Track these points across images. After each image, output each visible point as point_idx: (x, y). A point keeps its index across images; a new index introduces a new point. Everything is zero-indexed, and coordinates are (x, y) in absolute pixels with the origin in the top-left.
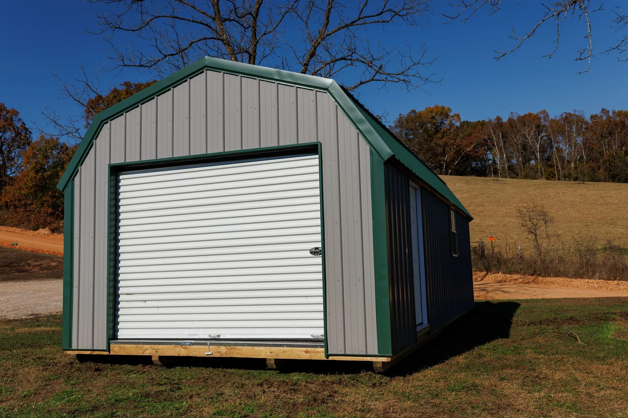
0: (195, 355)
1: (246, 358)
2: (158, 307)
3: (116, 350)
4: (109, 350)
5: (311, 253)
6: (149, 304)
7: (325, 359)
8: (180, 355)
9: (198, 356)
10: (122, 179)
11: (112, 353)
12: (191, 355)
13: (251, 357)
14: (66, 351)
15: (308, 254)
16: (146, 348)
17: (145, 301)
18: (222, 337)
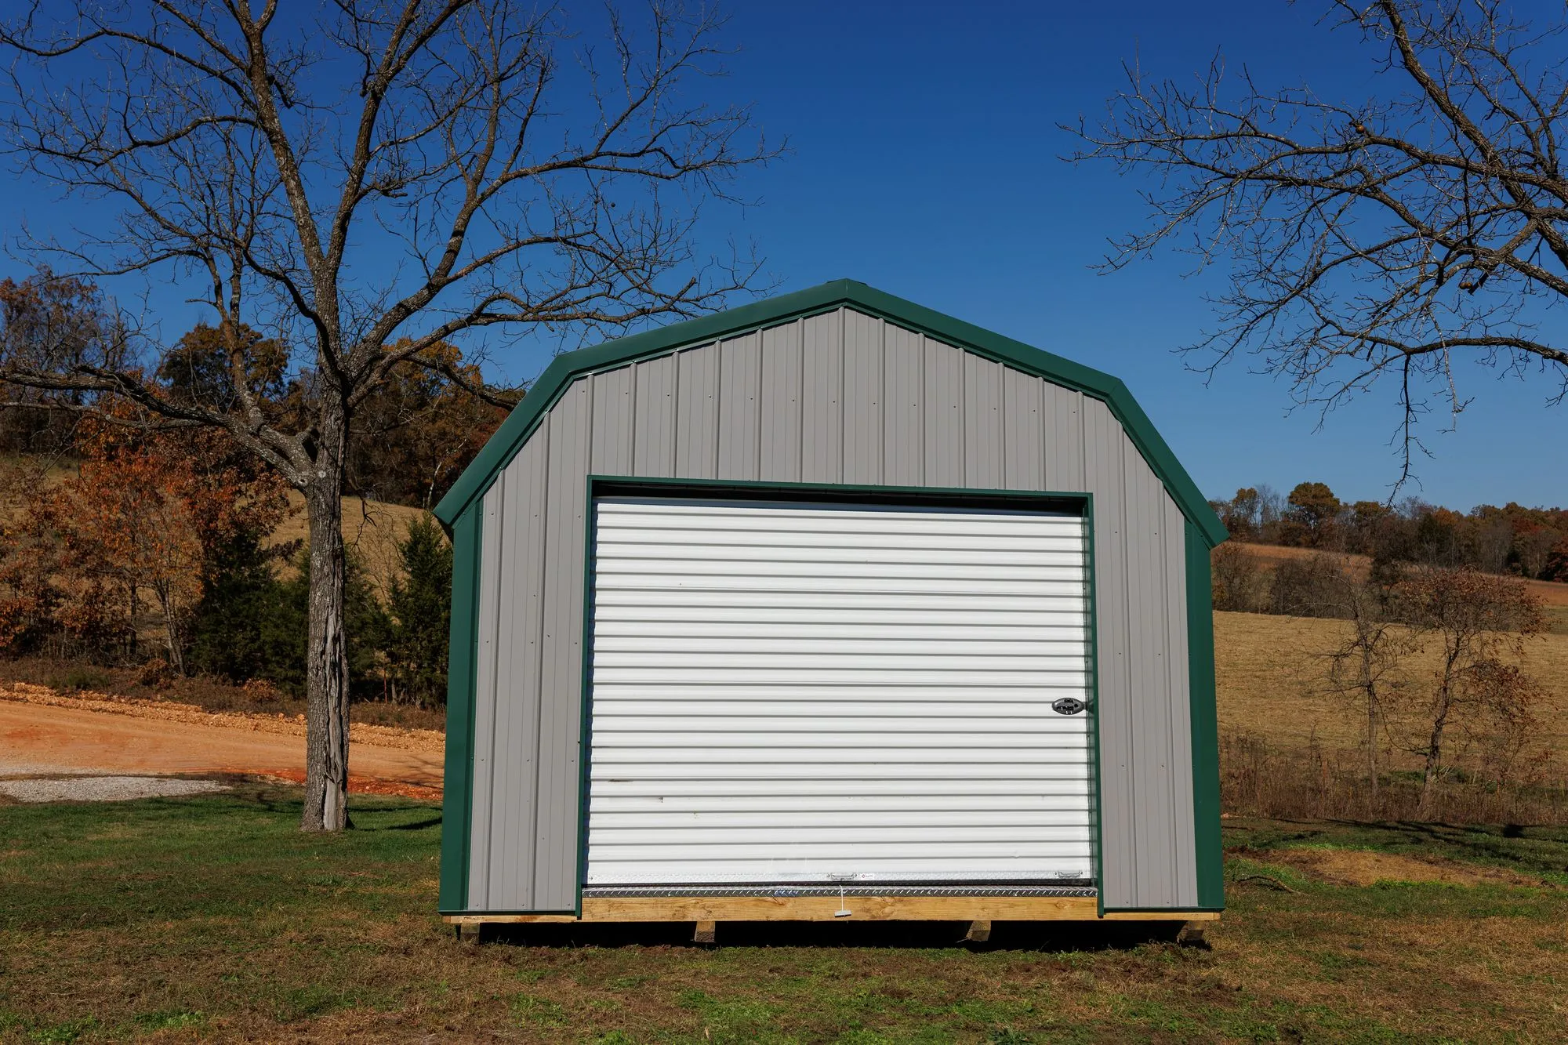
0: (808, 918)
1: (929, 921)
2: (695, 812)
3: (597, 912)
4: (578, 912)
5: (1057, 709)
6: (668, 804)
7: (1096, 918)
8: (771, 919)
9: (815, 919)
10: (602, 512)
11: (586, 918)
12: (799, 918)
13: (939, 919)
14: (448, 917)
15: (1048, 710)
16: (681, 904)
17: (661, 797)
18: (860, 878)
